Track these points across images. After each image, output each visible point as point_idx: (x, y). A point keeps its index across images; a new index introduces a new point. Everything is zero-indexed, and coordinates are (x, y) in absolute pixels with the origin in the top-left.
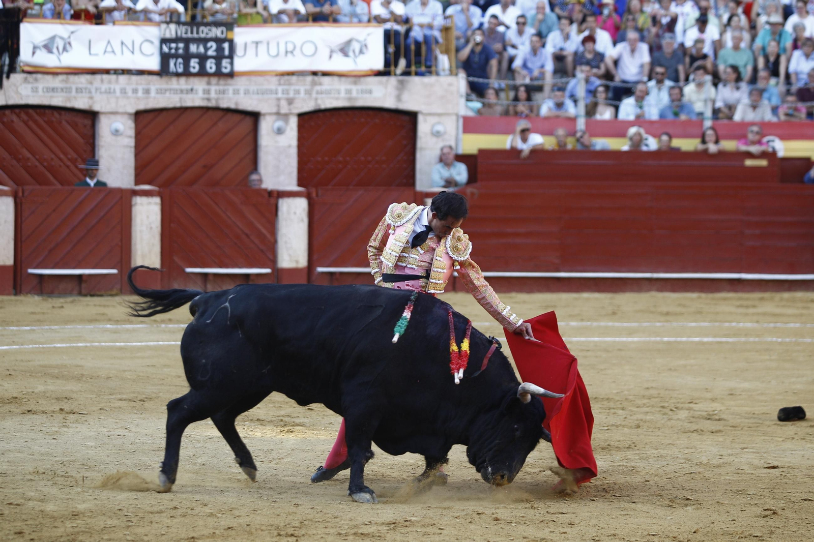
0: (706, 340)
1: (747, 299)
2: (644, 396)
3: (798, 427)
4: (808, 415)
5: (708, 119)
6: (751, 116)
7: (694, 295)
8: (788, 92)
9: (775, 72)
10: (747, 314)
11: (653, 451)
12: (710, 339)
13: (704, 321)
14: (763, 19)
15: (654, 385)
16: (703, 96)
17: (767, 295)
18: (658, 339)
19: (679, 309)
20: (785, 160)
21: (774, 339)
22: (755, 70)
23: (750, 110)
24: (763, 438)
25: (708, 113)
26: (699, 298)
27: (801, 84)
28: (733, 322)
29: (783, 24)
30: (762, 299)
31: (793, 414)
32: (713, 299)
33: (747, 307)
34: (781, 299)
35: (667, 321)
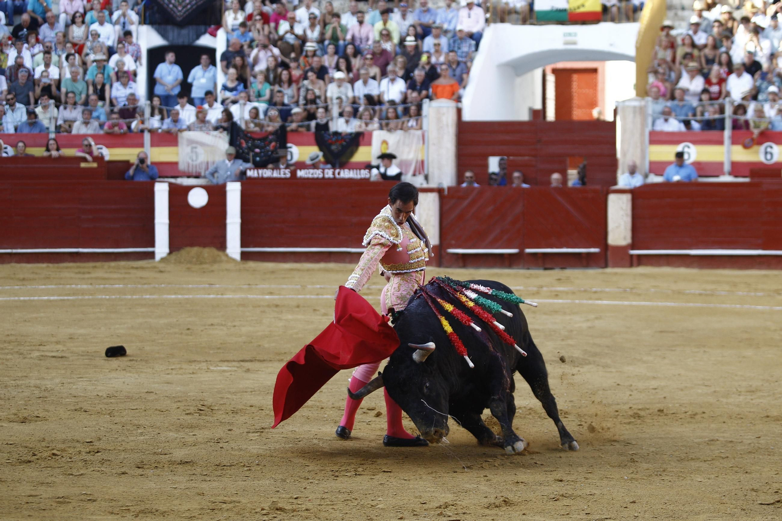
0: (52, 298)
1: (84, 267)
2: (5, 341)
3: (120, 361)
4: (128, 352)
5: (52, 132)
6: (84, 130)
7: (44, 265)
8: (112, 112)
9: (102, 97)
10: (83, 279)
11: (12, 382)
12: (56, 298)
13: (51, 284)
14: (92, 57)
15: (13, 332)
16: (48, 115)
17: (98, 264)
18: (16, 298)
19: (32, 276)
20: (110, 162)
21: (104, 297)
22: (88, 96)
23: (83, 127)
24: (94, 370)
25: (52, 128)
26: (48, 267)
27: (121, 105)
28: (73, 284)
29: (108, 60)
30: (95, 267)
31: (116, 352)
32: (58, 268)
33: (84, 273)
34: (109, 267)
35: (23, 285)
